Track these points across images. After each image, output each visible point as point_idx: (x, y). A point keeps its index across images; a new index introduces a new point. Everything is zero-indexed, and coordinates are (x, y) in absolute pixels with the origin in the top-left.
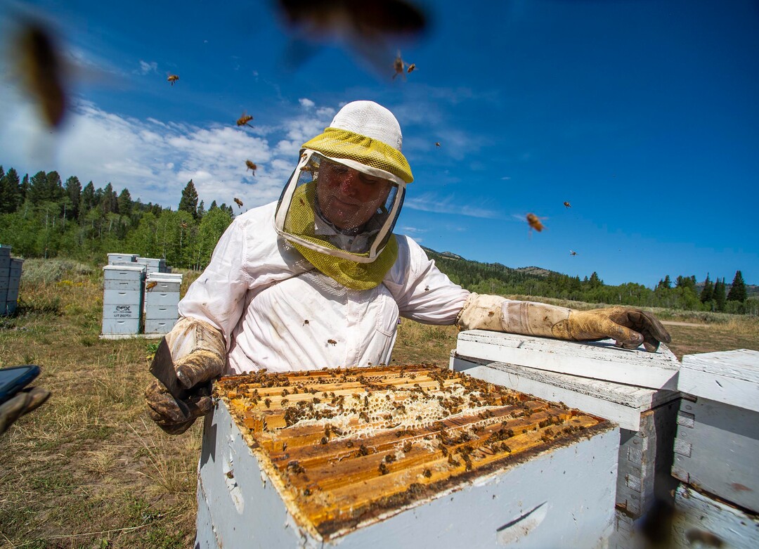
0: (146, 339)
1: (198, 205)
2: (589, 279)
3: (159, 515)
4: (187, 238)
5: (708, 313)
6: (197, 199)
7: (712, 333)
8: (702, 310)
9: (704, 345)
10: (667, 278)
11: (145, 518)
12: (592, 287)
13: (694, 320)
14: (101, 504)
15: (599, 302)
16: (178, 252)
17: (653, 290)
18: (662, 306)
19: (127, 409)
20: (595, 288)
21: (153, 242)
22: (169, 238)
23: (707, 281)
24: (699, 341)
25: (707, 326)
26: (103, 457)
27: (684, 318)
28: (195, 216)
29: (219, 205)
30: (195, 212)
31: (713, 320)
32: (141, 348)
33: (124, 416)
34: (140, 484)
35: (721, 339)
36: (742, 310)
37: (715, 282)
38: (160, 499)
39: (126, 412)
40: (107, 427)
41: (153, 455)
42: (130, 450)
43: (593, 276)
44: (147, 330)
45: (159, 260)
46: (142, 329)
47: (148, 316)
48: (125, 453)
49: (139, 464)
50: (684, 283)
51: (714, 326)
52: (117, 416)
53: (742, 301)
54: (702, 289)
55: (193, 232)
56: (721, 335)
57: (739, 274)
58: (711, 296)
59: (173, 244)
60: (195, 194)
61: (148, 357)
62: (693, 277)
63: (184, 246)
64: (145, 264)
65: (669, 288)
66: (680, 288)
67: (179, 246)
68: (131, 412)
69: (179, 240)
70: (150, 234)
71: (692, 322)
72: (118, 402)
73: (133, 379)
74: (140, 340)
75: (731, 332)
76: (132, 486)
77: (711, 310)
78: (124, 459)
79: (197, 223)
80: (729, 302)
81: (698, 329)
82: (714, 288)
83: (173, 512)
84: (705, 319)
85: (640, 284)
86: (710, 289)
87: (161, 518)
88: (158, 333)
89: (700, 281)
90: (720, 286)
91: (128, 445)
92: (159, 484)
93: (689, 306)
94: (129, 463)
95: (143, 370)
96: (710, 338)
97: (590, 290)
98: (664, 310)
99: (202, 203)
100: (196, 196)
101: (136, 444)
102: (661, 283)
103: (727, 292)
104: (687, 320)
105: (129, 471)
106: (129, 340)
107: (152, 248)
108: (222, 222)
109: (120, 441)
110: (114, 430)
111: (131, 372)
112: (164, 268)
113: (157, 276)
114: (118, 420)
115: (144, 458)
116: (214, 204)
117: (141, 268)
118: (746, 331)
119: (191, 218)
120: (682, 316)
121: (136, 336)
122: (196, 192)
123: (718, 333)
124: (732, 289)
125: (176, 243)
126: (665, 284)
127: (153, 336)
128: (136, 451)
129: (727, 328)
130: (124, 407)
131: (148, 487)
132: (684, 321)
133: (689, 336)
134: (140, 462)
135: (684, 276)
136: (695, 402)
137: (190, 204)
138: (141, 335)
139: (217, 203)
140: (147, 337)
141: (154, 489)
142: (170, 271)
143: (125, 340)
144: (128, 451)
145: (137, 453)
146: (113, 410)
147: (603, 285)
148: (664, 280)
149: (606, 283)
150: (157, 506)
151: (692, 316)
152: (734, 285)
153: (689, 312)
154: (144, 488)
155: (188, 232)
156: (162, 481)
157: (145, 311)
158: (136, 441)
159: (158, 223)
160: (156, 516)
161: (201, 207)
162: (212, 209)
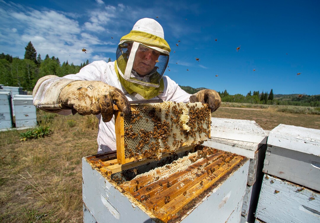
0: (17, 131)
1: (37, 56)
2: (224, 93)
3: (45, 215)
4: (33, 75)
5: (262, 105)
6: (36, 53)
7: (263, 112)
8: (260, 104)
9: (261, 117)
10: (250, 92)
11: (38, 218)
12: (225, 96)
13: (258, 108)
14: (8, 216)
15: (227, 102)
16: (28, 82)
17: (246, 96)
18: (248, 103)
19: (14, 168)
20: (226, 96)
21: (10, 76)
22: (21, 74)
23: (263, 93)
24: (259, 115)
25: (262, 110)
26: (4, 194)
27: (255, 107)
28: (36, 62)
29: (50, 57)
30: (36, 60)
31: (264, 108)
32: (15, 135)
33: (13, 172)
34: (30, 203)
35: (266, 114)
36: (272, 103)
37: (265, 93)
38: (44, 207)
39: (14, 169)
40: (3, 179)
41: (35, 187)
42: (20, 188)
43: (225, 91)
44: (17, 125)
45: (18, 87)
46: (14, 125)
47: (17, 118)
48: (18, 190)
49: (27, 193)
50: (256, 94)
51: (264, 110)
52: (8, 172)
53: (272, 100)
54: (261, 96)
55: (36, 71)
56: (266, 113)
57: (272, 90)
58: (263, 98)
59: (24, 78)
60: (34, 50)
61: (21, 140)
62: (258, 91)
63: (32, 79)
64: (9, 90)
65: (251, 96)
66: (254, 96)
67: (28, 79)
68: (17, 169)
69: (28, 76)
70: (7, 71)
71: (257, 109)
72: (7, 165)
73: (14, 152)
74: (14, 131)
75: (268, 111)
76: (26, 204)
77: (263, 104)
78: (17, 193)
79: (38, 66)
80: (268, 101)
81: (259, 111)
82: (264, 96)
83: (53, 212)
84: (261, 107)
85: (241, 94)
86: (263, 96)
87: (46, 216)
88: (25, 127)
89: (260, 93)
90: (266, 94)
91: (18, 186)
92: (41, 201)
93: (256, 102)
94: (21, 194)
95: (20, 146)
96: (263, 114)
97: (224, 97)
98: (249, 104)
99: (39, 55)
100: (35, 51)
101: (24, 184)
102: (248, 94)
103: (268, 97)
104: (256, 108)
105: (22, 198)
106: (6, 131)
107: (10, 80)
108: (53, 67)
109: (13, 184)
110: (7, 180)
111: (11, 148)
112: (21, 92)
113: (19, 97)
114: (9, 174)
115: (30, 190)
116: (47, 56)
117: (8, 93)
118: (272, 111)
119: (34, 63)
120: (254, 106)
121: (11, 129)
122: (34, 49)
123: (265, 112)
124: (270, 96)
125: (26, 77)
126: (249, 94)
127: (22, 128)
128: (24, 187)
129: (267, 110)
130: (12, 167)
131: (35, 203)
132: (255, 108)
133: (256, 114)
134: (28, 192)
135: (256, 91)
136: (271, 147)
137: (31, 56)
138: (14, 129)
139: (49, 56)
140: (18, 129)
141: (39, 204)
142: (26, 94)
143: (3, 132)
144: (19, 188)
145: (25, 188)
146: (4, 169)
147: (228, 95)
148: (249, 93)
149: (230, 94)
150: (43, 211)
151: (257, 106)
152: (270, 94)
153: (256, 105)
154: (33, 204)
155: (33, 71)
156: (43, 199)
157: (14, 115)
158: (23, 183)
159: (11, 65)
160: (43, 216)
161: (39, 57)
162: (46, 59)
